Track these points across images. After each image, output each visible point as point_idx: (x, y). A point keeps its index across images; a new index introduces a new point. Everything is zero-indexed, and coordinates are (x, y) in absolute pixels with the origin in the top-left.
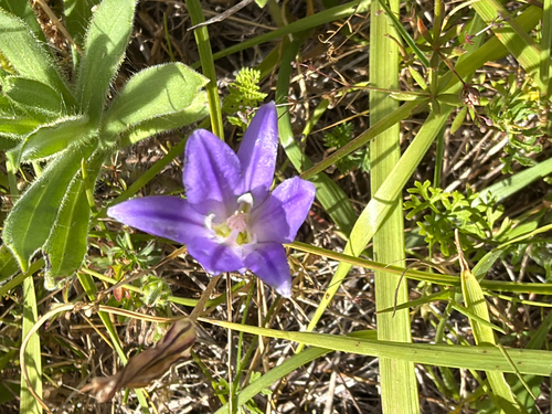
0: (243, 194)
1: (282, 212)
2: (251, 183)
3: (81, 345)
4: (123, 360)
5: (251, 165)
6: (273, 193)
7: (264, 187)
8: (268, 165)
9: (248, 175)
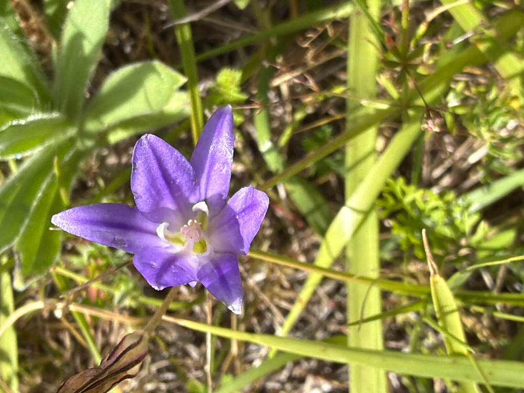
0: (198, 202)
1: (237, 223)
2: (206, 190)
3: (60, 342)
4: (97, 359)
5: (206, 171)
6: (229, 202)
7: (221, 195)
8: (224, 171)
9: (203, 181)
